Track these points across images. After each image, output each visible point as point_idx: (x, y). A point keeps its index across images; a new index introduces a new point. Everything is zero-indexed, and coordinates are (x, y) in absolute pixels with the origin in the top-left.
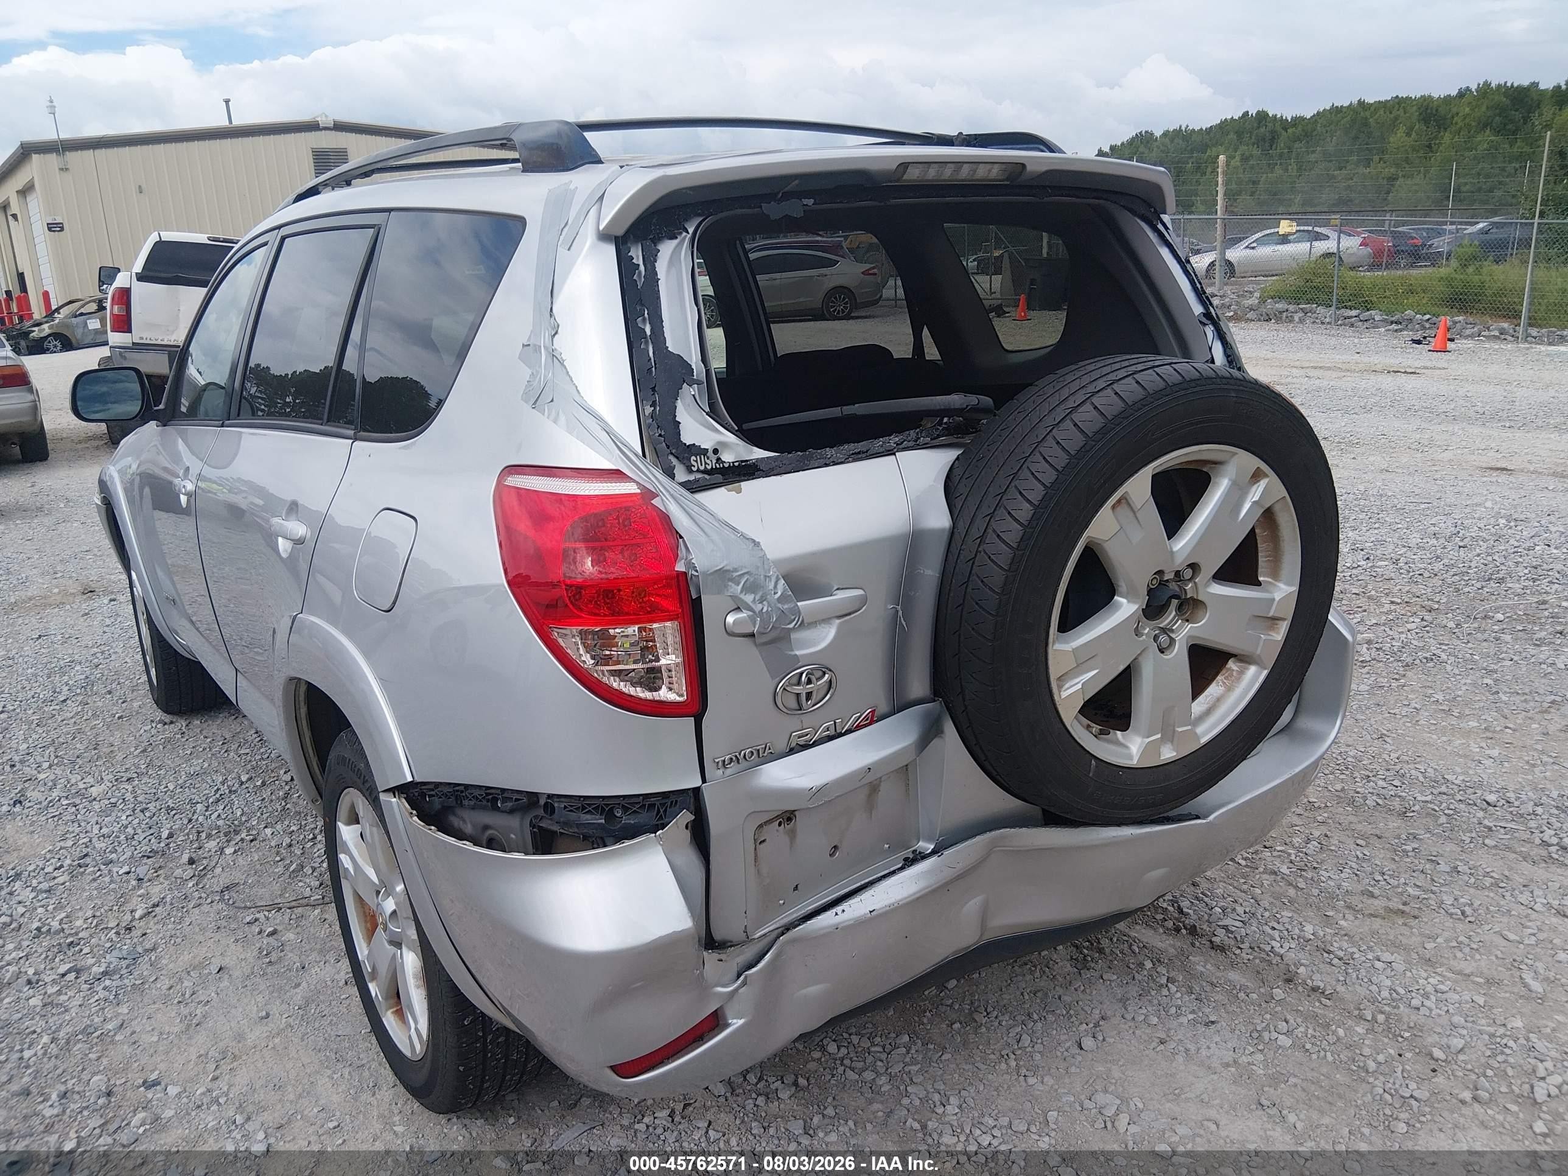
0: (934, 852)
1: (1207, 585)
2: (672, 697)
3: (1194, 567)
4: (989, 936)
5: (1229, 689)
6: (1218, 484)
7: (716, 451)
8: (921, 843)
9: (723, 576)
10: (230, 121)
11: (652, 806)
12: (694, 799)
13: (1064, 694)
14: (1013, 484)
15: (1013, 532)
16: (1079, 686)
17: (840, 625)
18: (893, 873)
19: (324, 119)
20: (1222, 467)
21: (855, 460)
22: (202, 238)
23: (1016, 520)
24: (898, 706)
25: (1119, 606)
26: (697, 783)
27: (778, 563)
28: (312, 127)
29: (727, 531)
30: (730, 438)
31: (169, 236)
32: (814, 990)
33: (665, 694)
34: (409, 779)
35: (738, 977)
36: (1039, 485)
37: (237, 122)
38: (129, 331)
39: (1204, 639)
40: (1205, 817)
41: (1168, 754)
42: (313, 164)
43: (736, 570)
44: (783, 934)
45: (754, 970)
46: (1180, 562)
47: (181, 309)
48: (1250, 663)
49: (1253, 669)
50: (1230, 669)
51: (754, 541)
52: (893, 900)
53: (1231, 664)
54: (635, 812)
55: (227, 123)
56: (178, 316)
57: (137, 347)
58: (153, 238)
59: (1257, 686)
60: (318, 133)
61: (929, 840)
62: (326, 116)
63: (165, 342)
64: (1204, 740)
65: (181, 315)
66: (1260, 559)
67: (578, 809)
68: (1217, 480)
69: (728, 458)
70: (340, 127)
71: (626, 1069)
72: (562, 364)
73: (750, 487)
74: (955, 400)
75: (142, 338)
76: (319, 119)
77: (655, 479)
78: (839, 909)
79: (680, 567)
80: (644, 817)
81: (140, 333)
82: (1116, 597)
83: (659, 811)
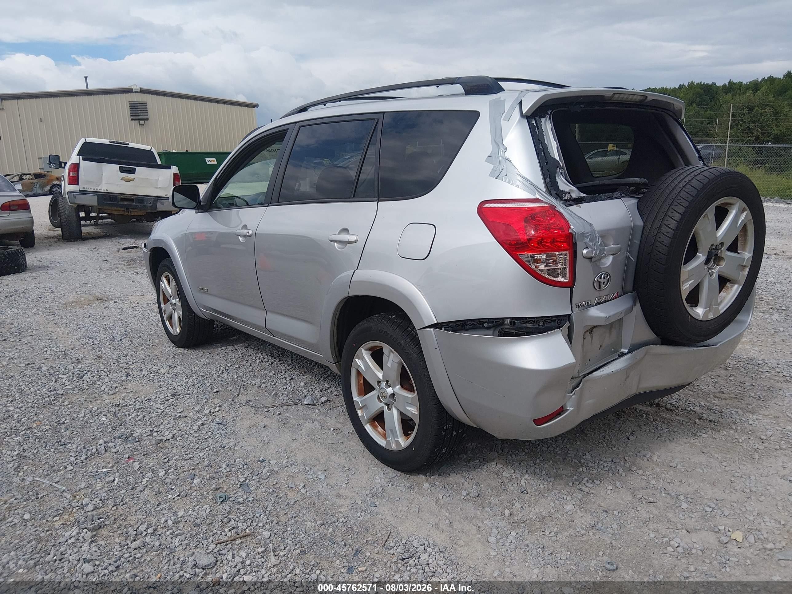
0: (628, 353)
1: (725, 252)
2: (563, 280)
3: (722, 244)
4: (640, 391)
5: (728, 294)
6: (731, 212)
7: (569, 193)
8: (622, 350)
9: (583, 235)
10: (87, 87)
11: (555, 321)
12: (568, 317)
13: (684, 288)
14: (671, 208)
15: (673, 224)
16: (688, 286)
17: (613, 257)
18: (616, 359)
19: (135, 87)
20: (733, 206)
21: (609, 199)
22: (106, 141)
23: (674, 220)
24: (624, 293)
25: (699, 257)
26: (570, 312)
27: (598, 232)
28: (129, 91)
29: (582, 220)
30: (574, 188)
31: (90, 140)
32: (590, 401)
33: (560, 279)
34: (436, 322)
35: (572, 392)
36: (682, 207)
37: (91, 87)
38: (78, 184)
39: (723, 272)
40: (716, 345)
41: (711, 316)
42: (129, 109)
43: (587, 233)
44: (584, 377)
45: (578, 389)
46: (719, 241)
47: (103, 174)
48: (735, 284)
49: (736, 286)
50: (727, 286)
51: (590, 224)
52: (618, 368)
53: (728, 284)
54: (549, 322)
55: (85, 88)
56: (102, 177)
57: (82, 192)
58: (82, 141)
59: (738, 292)
60: (132, 94)
61: (625, 348)
62: (136, 86)
63: (95, 190)
64: (722, 312)
65: (103, 178)
66: (739, 244)
67: (526, 322)
68: (731, 211)
69: (574, 195)
70: (143, 91)
71: (538, 422)
72: (510, 161)
73: (584, 205)
74: (638, 180)
75: (84, 188)
76: (133, 87)
77: (553, 201)
78: (601, 370)
79: (571, 231)
80: (553, 324)
81: (83, 186)
82: (698, 254)
83: (558, 322)
